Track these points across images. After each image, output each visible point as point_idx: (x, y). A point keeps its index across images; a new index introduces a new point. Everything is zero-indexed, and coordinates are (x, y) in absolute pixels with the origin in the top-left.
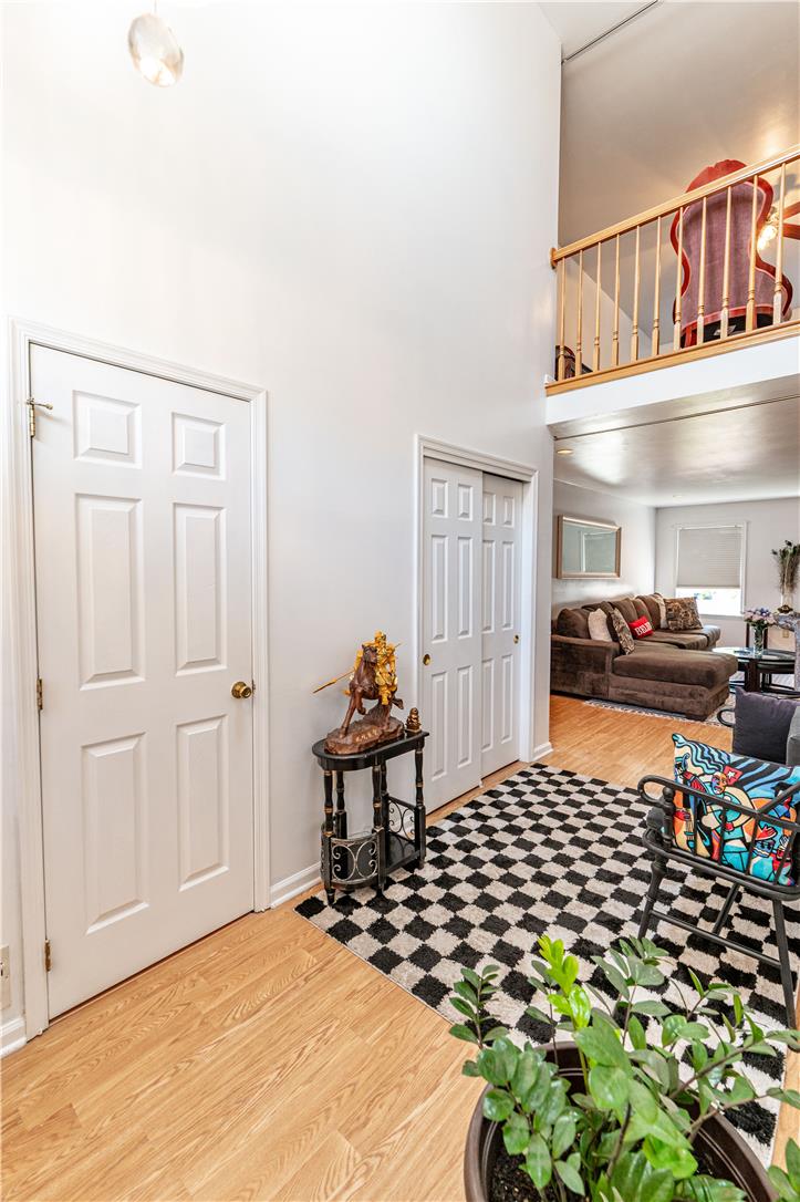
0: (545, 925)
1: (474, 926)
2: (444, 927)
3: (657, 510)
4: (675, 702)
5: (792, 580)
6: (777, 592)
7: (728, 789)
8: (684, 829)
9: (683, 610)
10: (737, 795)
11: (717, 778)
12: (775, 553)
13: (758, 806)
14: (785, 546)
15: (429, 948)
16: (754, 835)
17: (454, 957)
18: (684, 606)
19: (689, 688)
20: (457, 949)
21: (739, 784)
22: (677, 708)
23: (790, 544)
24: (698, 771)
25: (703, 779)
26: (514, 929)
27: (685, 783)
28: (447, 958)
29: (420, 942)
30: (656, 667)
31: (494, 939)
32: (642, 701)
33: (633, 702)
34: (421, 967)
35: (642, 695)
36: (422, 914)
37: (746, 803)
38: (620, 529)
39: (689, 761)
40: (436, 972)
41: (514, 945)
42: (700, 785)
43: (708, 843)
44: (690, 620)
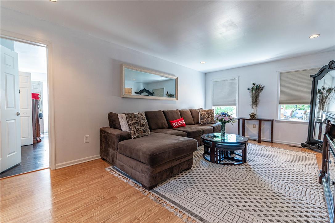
3: (206, 74)
5: (256, 101)
6: (250, 107)
9: (207, 115)
12: (249, 89)
14: (252, 86)
18: (208, 113)
23: (254, 84)
38: (177, 78)
44: (210, 120)
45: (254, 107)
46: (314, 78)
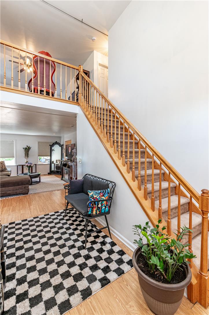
0: (63, 261)
1: (49, 280)
2: (42, 290)
4: (20, 191)
5: (28, 155)
7: (102, 197)
8: (95, 210)
10: (103, 198)
11: (100, 196)
12: (24, 148)
13: (107, 198)
14: (26, 147)
15: (47, 300)
16: (106, 204)
17: (56, 292)
19: (24, 186)
20: (54, 290)
21: (103, 196)
22: (20, 193)
23: (27, 146)
24: (96, 196)
25: (97, 197)
26: (59, 269)
27: (94, 200)
28: (55, 295)
29: (42, 303)
30: (14, 182)
31: (59, 276)
32: (8, 194)
33: (5, 195)
34: (54, 307)
35: (9, 192)
36: (30, 297)
37: (105, 199)
39: (94, 195)
40: (59, 302)
41: (64, 272)
42: (97, 199)
43: (99, 211)
44: (4, 168)
45: (27, 158)
46: (51, 146)
